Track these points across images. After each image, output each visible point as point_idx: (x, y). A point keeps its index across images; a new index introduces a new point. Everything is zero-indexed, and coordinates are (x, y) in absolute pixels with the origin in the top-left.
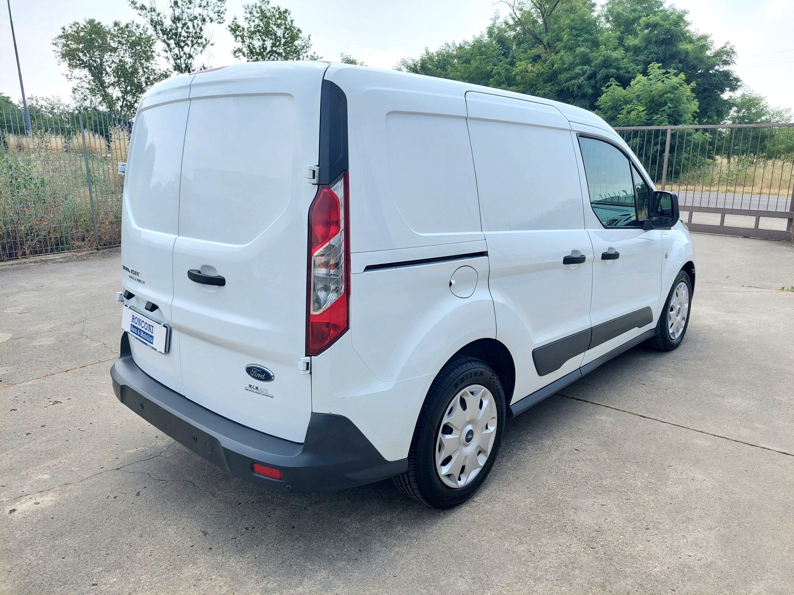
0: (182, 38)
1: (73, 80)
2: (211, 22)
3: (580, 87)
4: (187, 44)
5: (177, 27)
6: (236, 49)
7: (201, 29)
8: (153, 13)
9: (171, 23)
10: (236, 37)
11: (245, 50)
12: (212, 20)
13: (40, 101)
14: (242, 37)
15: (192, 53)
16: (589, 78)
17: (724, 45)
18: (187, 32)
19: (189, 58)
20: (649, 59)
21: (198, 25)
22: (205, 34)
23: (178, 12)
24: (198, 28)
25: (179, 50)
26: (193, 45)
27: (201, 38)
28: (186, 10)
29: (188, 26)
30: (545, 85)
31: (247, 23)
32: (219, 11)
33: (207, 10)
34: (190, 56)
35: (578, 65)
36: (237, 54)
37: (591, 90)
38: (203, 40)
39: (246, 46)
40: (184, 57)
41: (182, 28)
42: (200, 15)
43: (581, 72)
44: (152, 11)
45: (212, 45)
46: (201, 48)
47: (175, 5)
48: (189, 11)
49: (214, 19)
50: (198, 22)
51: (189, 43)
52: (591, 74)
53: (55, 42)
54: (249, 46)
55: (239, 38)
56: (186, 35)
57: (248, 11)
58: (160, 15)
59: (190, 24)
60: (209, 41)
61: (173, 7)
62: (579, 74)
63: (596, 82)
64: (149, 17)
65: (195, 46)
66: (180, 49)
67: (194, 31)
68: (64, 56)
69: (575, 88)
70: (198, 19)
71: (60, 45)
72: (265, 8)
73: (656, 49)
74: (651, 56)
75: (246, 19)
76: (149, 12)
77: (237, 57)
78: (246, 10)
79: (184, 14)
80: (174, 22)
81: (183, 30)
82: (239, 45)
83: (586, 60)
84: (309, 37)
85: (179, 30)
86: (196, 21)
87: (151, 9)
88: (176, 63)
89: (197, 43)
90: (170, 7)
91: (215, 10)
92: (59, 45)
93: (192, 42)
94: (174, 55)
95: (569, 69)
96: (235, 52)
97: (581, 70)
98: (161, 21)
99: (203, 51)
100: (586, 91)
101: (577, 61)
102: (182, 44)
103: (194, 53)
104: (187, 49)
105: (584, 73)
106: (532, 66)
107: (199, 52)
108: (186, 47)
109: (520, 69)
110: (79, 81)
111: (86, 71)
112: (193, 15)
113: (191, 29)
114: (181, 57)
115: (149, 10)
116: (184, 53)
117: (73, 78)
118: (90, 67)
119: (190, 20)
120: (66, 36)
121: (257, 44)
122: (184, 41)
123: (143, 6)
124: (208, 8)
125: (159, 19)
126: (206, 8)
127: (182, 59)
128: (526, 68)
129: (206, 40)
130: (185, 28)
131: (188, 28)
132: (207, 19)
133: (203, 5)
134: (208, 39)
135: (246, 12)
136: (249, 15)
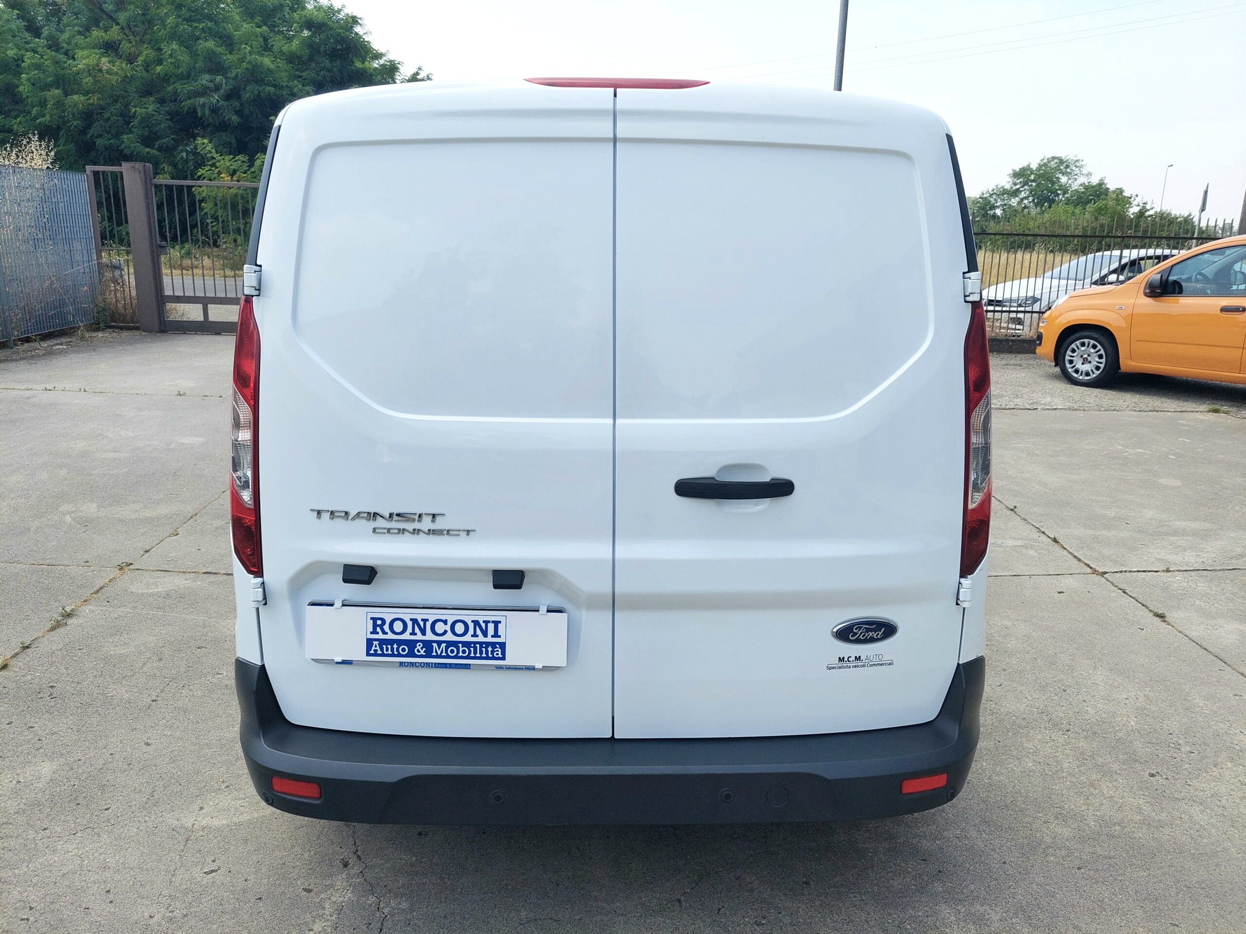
3: (215, 110)
16: (228, 97)
17: (416, 71)
20: (320, 78)
30: (143, 99)
35: (202, 71)
37: (235, 117)
43: (211, 85)
52: (231, 90)
62: (209, 88)
63: (242, 105)
69: (207, 112)
73: (327, 63)
74: (322, 73)
83: (215, 66)
95: (188, 76)
97: (211, 81)
100: (227, 117)
101: (200, 64)
105: (217, 88)
106: (109, 62)
109: (88, 65)
128: (97, 65)
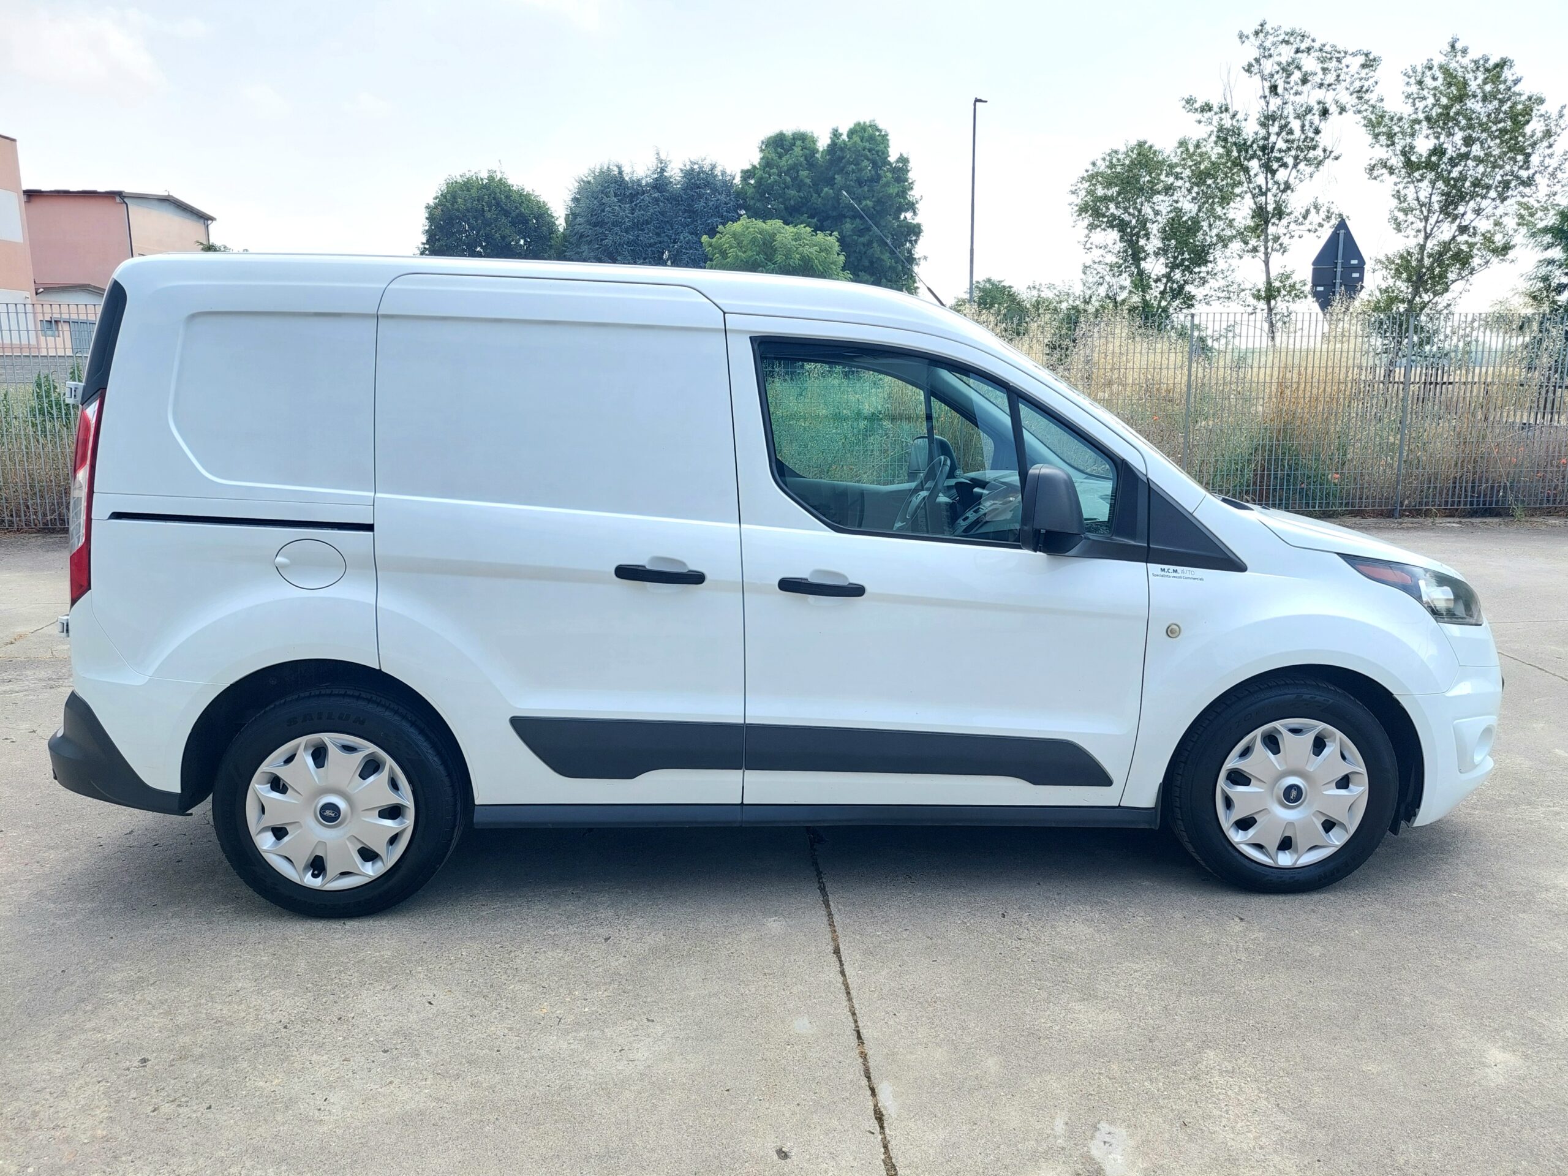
0: (1276, 154)
1: (1094, 250)
2: (1340, 113)
4: (1285, 165)
5: (1269, 134)
6: (1373, 162)
7: (1317, 132)
8: (1223, 115)
9: (1258, 128)
10: (1376, 136)
11: (1397, 161)
12: (1343, 110)
13: (1045, 290)
14: (1390, 136)
15: (1291, 181)
18: (1287, 141)
19: (1284, 191)
21: (1311, 123)
22: (1323, 140)
23: (1275, 103)
24: (1311, 130)
25: (1266, 178)
26: (1295, 165)
27: (1314, 148)
28: (1292, 98)
29: (1291, 129)
31: (1409, 104)
32: (1362, 87)
33: (1334, 90)
34: (1288, 187)
36: (1375, 173)
38: (1319, 152)
39: (1399, 152)
40: (1274, 190)
41: (1278, 134)
42: (1319, 103)
44: (1222, 112)
45: (1337, 158)
46: (1312, 169)
47: (1271, 92)
48: (1298, 99)
49: (1348, 106)
50: (1312, 117)
51: (1290, 161)
53: (1073, 188)
54: (1404, 153)
55: (1383, 139)
56: (1284, 146)
57: (1412, 80)
58: (1237, 117)
59: (1295, 125)
60: (1331, 152)
61: (1265, 97)
64: (1215, 123)
65: (1302, 166)
66: (1269, 176)
67: (1303, 137)
68: (1083, 209)
70: (1314, 112)
71: (1083, 193)
72: (1456, 65)
75: (1408, 96)
76: (1216, 114)
77: (1375, 178)
78: (1408, 80)
79: (1287, 106)
80: (1263, 125)
81: (1280, 138)
82: (1381, 152)
84: (1560, 112)
85: (1273, 138)
86: (1309, 117)
87: (1220, 108)
88: (1255, 203)
89: (1305, 159)
90: (1261, 97)
91: (1352, 89)
92: (1080, 193)
93: (1296, 158)
94: (1255, 189)
96: (1372, 168)
98: (1239, 129)
99: (1316, 175)
102: (1275, 165)
103: (1297, 180)
104: (1282, 175)
107: (1307, 176)
108: (1282, 170)
110: (1102, 252)
111: (1114, 235)
112: (1305, 106)
113: (1297, 133)
114: (1268, 190)
115: (1218, 110)
116: (1276, 183)
117: (1094, 247)
118: (1122, 226)
119: (1298, 117)
120: (1091, 178)
121: (1423, 145)
122: (1278, 160)
123: (1207, 105)
124: (1338, 87)
125: (1235, 123)
126: (1334, 87)
127: (1269, 194)
129: (1325, 151)
130: (1284, 133)
131: (1291, 132)
132: (1333, 109)
133: (1326, 82)
134: (1329, 149)
135: (1407, 83)
136: (1414, 89)
